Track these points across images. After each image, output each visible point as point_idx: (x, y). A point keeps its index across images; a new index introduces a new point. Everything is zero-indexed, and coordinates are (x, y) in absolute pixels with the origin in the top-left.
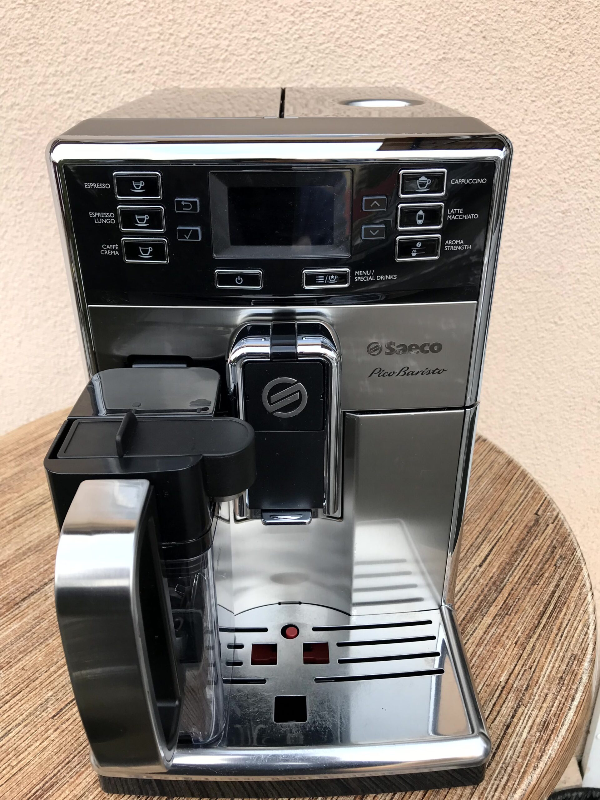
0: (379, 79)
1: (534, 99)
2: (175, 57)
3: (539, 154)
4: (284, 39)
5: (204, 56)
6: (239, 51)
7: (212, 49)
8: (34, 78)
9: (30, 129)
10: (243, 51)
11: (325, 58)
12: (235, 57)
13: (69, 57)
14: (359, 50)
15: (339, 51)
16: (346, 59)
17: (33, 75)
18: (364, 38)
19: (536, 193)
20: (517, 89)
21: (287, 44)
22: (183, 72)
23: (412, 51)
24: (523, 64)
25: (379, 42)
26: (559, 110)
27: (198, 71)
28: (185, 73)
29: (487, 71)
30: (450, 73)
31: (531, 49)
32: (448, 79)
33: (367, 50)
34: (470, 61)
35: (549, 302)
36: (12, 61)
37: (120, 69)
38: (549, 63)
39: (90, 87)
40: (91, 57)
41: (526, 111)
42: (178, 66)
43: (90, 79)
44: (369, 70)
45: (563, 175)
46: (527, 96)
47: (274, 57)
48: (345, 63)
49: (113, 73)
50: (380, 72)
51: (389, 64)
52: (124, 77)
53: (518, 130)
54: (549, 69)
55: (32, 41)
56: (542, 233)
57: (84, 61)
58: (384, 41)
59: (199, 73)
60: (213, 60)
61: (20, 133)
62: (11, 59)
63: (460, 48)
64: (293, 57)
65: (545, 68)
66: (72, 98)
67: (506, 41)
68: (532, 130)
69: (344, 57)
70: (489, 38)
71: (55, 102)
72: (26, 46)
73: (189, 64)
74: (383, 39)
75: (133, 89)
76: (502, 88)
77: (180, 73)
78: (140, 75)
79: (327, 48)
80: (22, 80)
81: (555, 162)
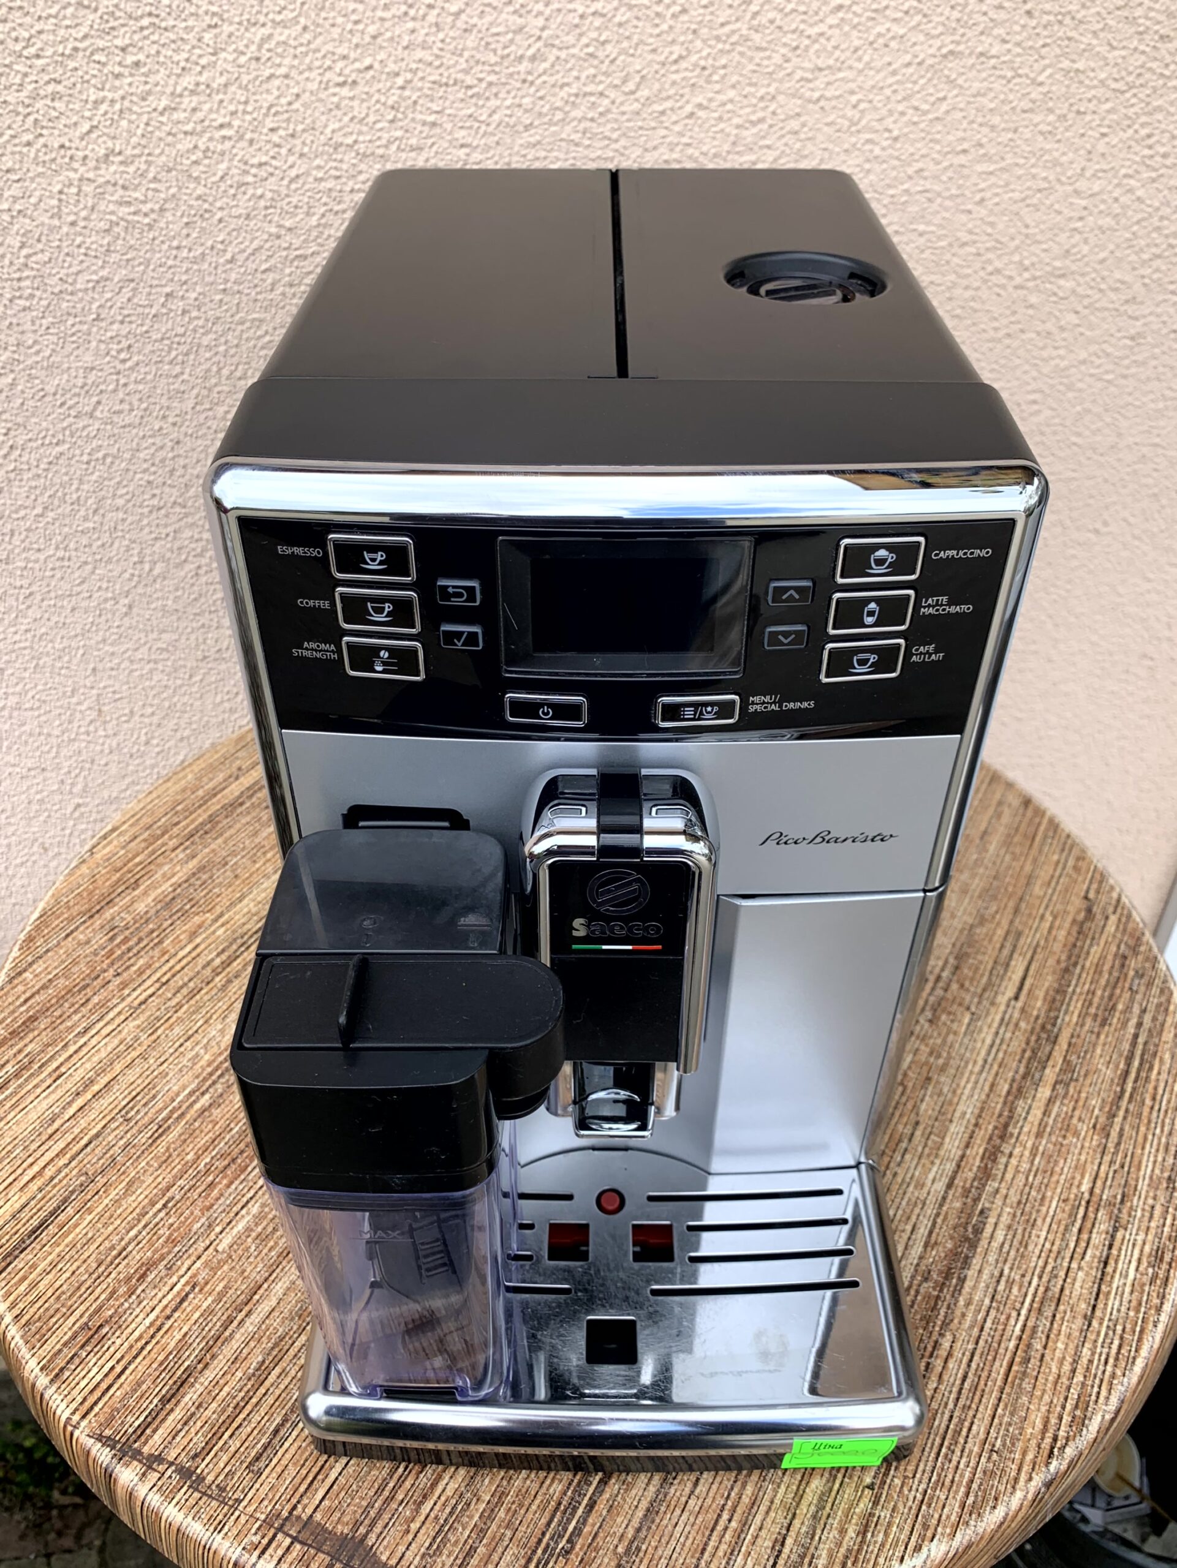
0: (828, 94)
1: (1104, 130)
2: (436, 51)
3: (1103, 233)
4: (653, 15)
5: (495, 51)
6: (565, 39)
7: (510, 36)
8: (151, 98)
9: (144, 202)
10: (570, 39)
11: (729, 52)
12: (555, 51)
13: (223, 55)
14: (795, 36)
15: (757, 37)
16: (768, 53)
17: (149, 93)
18: (805, 13)
19: (1091, 304)
20: (1078, 112)
21: (657, 25)
22: (451, 82)
23: (893, 38)
24: (1092, 64)
25: (832, 20)
26: (1147, 152)
27: (480, 80)
28: (455, 84)
29: (1027, 76)
30: (960, 81)
31: (1110, 36)
32: (955, 92)
33: (809, 37)
34: (998, 57)
35: (1091, 497)
36: (104, 64)
37: (325, 80)
38: (1139, 63)
39: (266, 115)
40: (268, 55)
41: (1090, 152)
42: (441, 70)
43: (267, 99)
44: (809, 76)
45: (1142, 272)
46: (1094, 124)
47: (631, 51)
48: (765, 62)
49: (314, 86)
50: (832, 78)
51: (850, 62)
52: (335, 95)
53: (1070, 188)
54: (1140, 75)
55: (145, 22)
56: (1092, 375)
57: (254, 64)
58: (842, 19)
59: (484, 85)
60: (512, 57)
61: (123, 211)
62: (103, 59)
63: (982, 33)
64: (668, 50)
65: (1131, 73)
66: (230, 138)
67: (1067, 20)
68: (1096, 188)
69: (765, 49)
70: (1037, 14)
71: (196, 147)
72: (135, 32)
73: (464, 66)
74: (841, 15)
75: (352, 119)
76: (1051, 111)
77: (447, 85)
78: (366, 89)
79: (733, 32)
80: (126, 103)
81: (1130, 247)
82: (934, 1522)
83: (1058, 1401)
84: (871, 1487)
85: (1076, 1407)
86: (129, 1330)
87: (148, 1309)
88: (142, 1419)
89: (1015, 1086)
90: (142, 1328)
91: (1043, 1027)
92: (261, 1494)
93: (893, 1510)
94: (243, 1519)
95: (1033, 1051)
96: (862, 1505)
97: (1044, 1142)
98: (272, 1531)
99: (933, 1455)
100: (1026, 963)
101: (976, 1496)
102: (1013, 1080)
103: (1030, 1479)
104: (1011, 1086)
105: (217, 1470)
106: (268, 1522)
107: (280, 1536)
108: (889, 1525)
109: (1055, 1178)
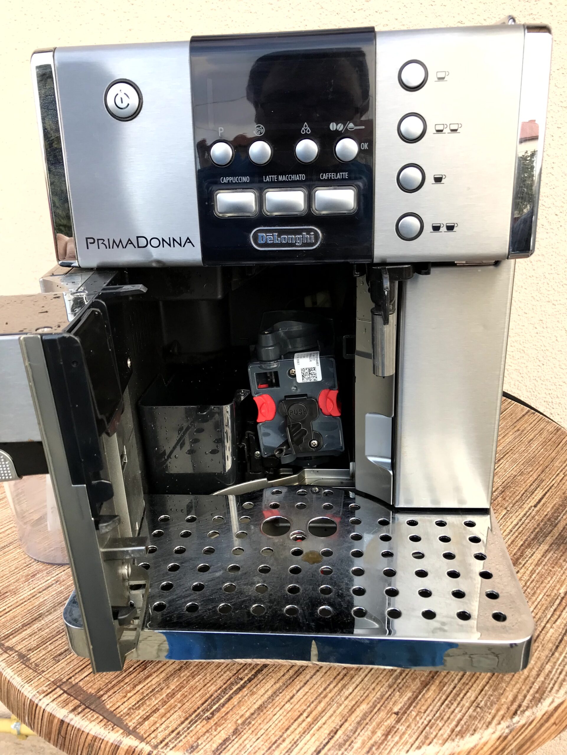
82: (432, 736)
83: (525, 689)
84: (397, 714)
85: (537, 692)
86: (19, 595)
87: (32, 588)
88: (10, 631)
89: (527, 543)
90: (26, 595)
91: (549, 519)
92: (56, 670)
93: (408, 727)
94: (43, 679)
95: (541, 529)
96: (389, 722)
97: (540, 568)
98: (55, 686)
99: (439, 704)
100: (544, 492)
101: (462, 727)
102: (526, 540)
103: (499, 723)
104: (524, 542)
105: (38, 657)
106: (54, 683)
107: (58, 689)
108: (404, 733)
109: (543, 585)
